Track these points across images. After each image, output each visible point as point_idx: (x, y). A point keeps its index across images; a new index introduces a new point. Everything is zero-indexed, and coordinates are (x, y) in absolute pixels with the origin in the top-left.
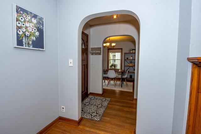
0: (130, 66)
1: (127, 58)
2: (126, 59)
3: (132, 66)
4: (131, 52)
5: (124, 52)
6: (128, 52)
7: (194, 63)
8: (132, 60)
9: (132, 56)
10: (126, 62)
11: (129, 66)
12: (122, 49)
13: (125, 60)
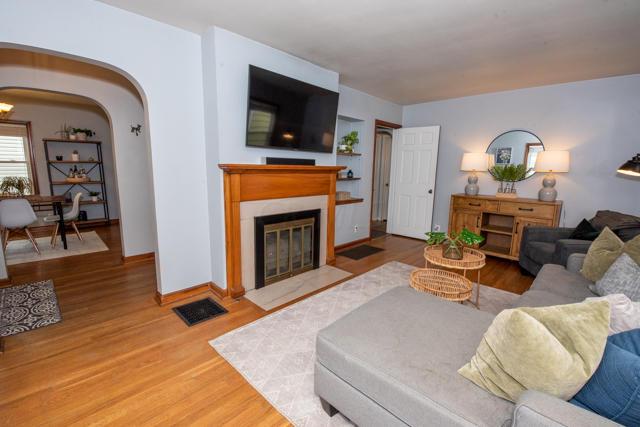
0: (75, 184)
1: (60, 159)
2: (52, 158)
3: (80, 184)
4: (72, 137)
5: (39, 135)
6: (58, 137)
7: (225, 171)
8: (77, 165)
9: (76, 152)
10: (54, 171)
11: (71, 183)
12: (28, 124)
13: (49, 163)
